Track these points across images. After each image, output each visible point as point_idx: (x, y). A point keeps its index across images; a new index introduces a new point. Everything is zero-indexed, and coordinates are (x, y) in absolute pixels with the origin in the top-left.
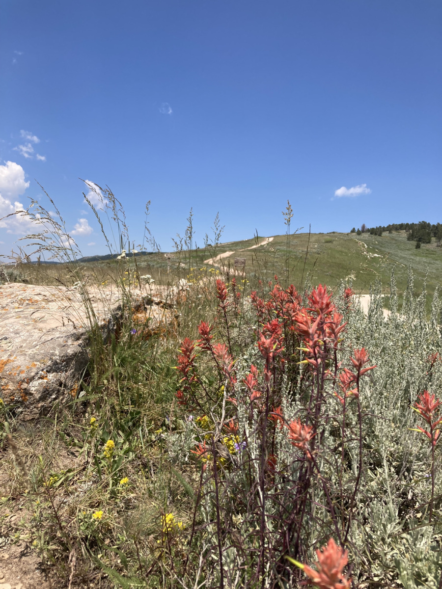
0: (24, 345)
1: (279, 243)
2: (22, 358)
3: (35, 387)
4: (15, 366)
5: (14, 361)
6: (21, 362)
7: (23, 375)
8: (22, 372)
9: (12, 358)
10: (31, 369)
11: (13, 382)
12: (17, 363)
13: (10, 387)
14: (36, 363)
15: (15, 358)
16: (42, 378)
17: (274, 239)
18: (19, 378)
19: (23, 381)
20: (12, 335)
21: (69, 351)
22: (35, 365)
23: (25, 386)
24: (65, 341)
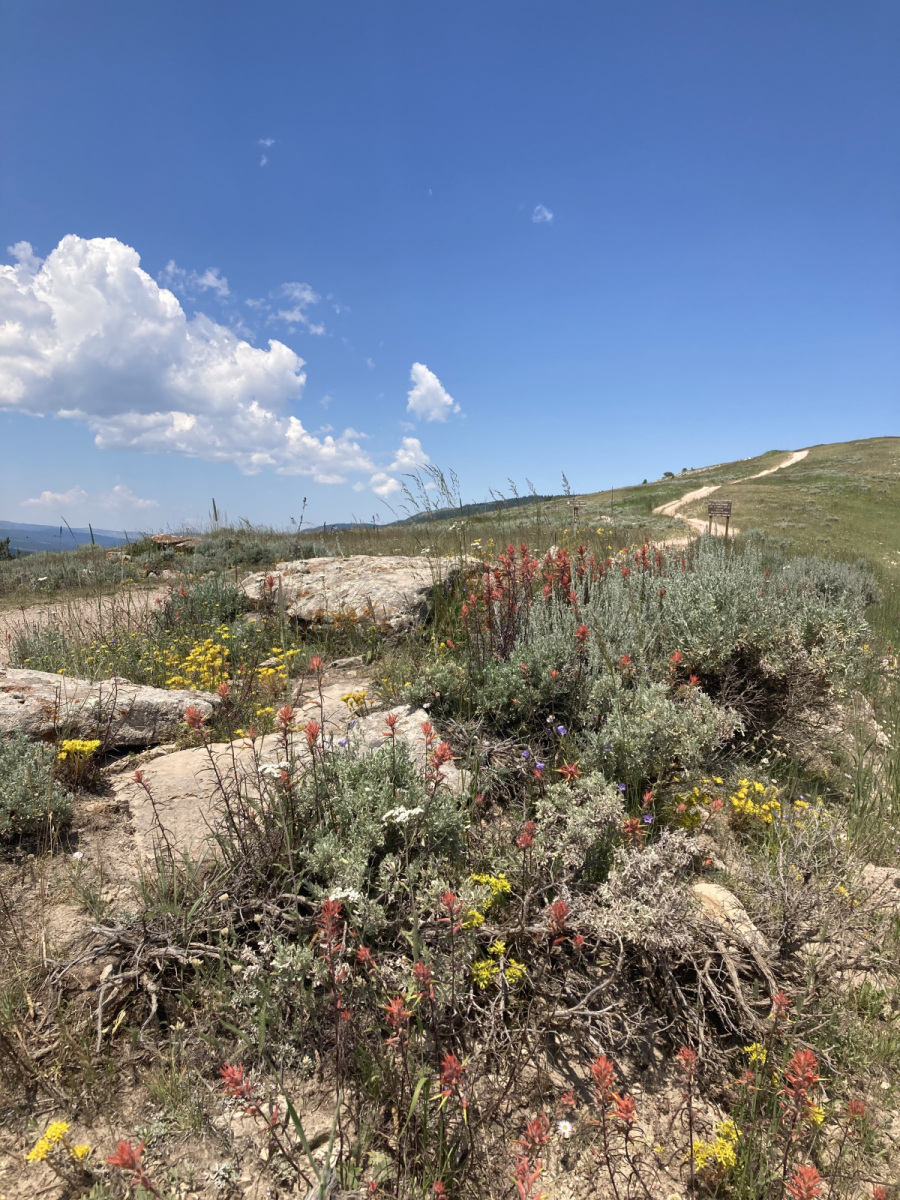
0: (385, 596)
1: (821, 462)
2: (385, 603)
3: (393, 622)
4: (379, 609)
7: (387, 615)
8: (385, 613)
9: (377, 605)
10: (391, 611)
11: (381, 620)
12: (381, 607)
13: (379, 623)
15: (380, 604)
16: (398, 617)
17: (809, 455)
18: (384, 617)
19: (387, 619)
21: (415, 601)
22: (393, 609)
23: (388, 622)
24: (412, 594)
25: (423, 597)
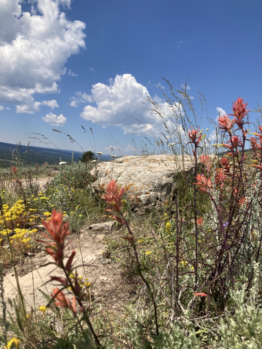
0: (141, 178)
2: (139, 183)
3: (142, 197)
4: (135, 186)
5: (135, 184)
6: (138, 185)
7: (138, 191)
8: (138, 190)
9: (134, 183)
10: (142, 189)
11: (134, 195)
12: (136, 185)
13: (132, 197)
14: (145, 186)
15: (136, 183)
16: (147, 193)
18: (136, 193)
19: (138, 194)
20: (137, 173)
21: (163, 182)
22: (144, 187)
23: (139, 197)
24: (162, 177)
25: (171, 180)
